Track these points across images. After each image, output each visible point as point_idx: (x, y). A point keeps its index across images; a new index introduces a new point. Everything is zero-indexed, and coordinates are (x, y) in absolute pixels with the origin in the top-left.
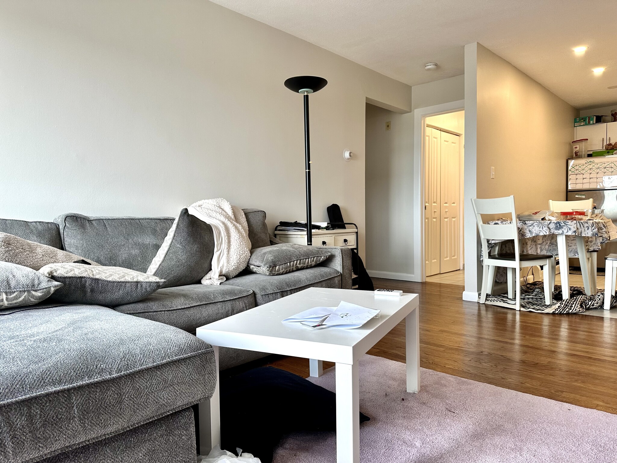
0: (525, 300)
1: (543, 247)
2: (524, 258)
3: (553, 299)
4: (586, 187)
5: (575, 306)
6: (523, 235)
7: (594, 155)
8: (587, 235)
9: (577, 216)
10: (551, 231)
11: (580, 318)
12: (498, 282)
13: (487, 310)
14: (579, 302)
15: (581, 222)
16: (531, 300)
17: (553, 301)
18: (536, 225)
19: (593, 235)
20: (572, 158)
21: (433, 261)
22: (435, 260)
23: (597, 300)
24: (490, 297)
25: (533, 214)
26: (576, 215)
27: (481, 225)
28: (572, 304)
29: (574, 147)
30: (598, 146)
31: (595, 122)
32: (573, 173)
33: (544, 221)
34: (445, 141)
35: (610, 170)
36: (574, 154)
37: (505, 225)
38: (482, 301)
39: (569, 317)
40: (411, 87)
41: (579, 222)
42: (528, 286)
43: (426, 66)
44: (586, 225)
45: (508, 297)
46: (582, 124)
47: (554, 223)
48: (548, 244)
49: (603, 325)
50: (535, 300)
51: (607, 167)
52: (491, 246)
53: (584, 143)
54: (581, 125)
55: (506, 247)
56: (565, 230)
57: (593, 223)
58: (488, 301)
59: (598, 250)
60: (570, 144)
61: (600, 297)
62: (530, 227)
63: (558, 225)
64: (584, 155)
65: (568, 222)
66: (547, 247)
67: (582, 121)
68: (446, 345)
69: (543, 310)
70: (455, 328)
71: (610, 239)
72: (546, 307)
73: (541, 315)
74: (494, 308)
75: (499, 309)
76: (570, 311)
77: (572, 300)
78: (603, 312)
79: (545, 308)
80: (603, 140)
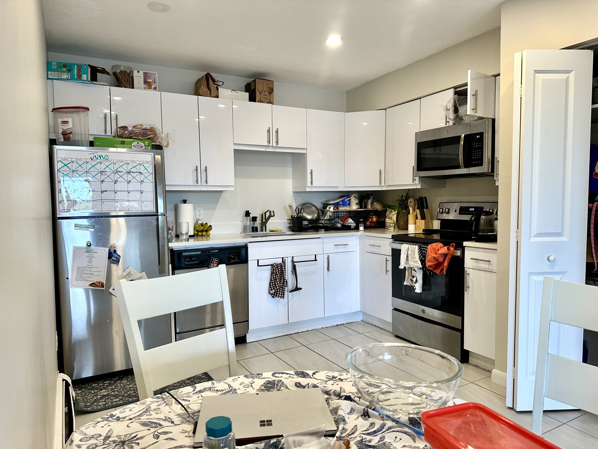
7: (97, 143)
29: (60, 120)
30: (97, 129)
31: (89, 79)
35: (139, 178)
36: (62, 136)
46: (66, 77)
51: (133, 172)
54: (63, 77)
64: (83, 140)
67: (64, 69)
80: (105, 118)
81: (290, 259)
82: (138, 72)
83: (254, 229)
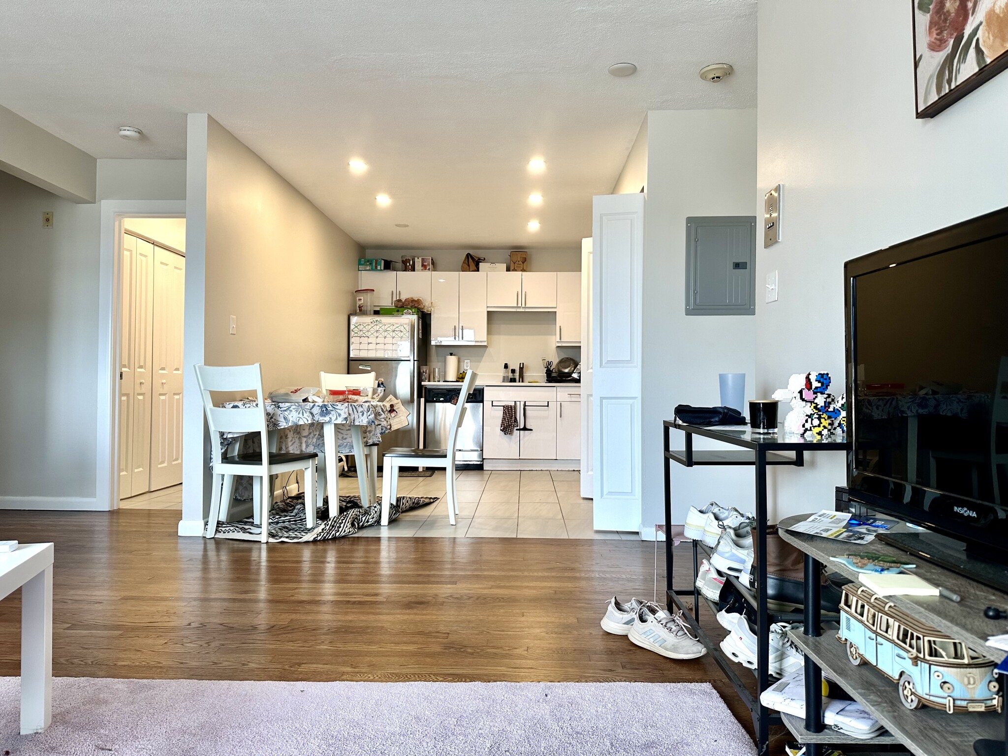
0: (279, 525)
1: (310, 441)
2: (274, 459)
3: (317, 518)
4: (372, 355)
5: (344, 525)
6: (275, 424)
7: (381, 312)
8: (361, 424)
9: (350, 396)
10: (314, 418)
11: (350, 542)
12: (240, 500)
13: (218, 549)
14: (350, 519)
15: (354, 406)
16: (288, 523)
17: (318, 522)
18: (294, 409)
19: (369, 423)
20: (354, 314)
21: (136, 470)
22: (141, 469)
23: (372, 514)
24: (224, 526)
25: (291, 392)
26: (348, 394)
27: (210, 409)
28: (340, 523)
29: (358, 298)
30: (386, 302)
31: (382, 268)
32: (356, 335)
33: (306, 403)
34: (162, 263)
35: (400, 334)
36: (358, 309)
37: (249, 409)
38: (210, 533)
39: (335, 543)
40: (96, 159)
41: (351, 405)
42: (288, 501)
43: (121, 131)
44: (360, 409)
45: (253, 523)
46: (368, 268)
47: (319, 406)
48: (317, 436)
49: (380, 549)
50: (294, 522)
51: (396, 331)
52: (227, 442)
53: (369, 294)
55: (253, 442)
56: (333, 416)
57: (369, 406)
58: (221, 532)
59: (378, 442)
60: (353, 293)
61: (376, 509)
62: (286, 413)
63: (324, 409)
64: (370, 311)
65: (337, 405)
66: (315, 440)
67: (368, 263)
68: (127, 624)
69: (301, 538)
70: (152, 590)
71: (391, 427)
72: (306, 533)
73: (296, 546)
74: (228, 543)
75: (236, 545)
76: (337, 534)
77: (341, 518)
78: (380, 529)
79: (304, 534)
80: (392, 294)
81: (522, 403)
82: (418, 258)
83: (513, 380)
